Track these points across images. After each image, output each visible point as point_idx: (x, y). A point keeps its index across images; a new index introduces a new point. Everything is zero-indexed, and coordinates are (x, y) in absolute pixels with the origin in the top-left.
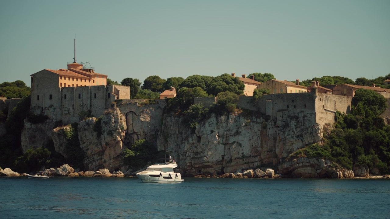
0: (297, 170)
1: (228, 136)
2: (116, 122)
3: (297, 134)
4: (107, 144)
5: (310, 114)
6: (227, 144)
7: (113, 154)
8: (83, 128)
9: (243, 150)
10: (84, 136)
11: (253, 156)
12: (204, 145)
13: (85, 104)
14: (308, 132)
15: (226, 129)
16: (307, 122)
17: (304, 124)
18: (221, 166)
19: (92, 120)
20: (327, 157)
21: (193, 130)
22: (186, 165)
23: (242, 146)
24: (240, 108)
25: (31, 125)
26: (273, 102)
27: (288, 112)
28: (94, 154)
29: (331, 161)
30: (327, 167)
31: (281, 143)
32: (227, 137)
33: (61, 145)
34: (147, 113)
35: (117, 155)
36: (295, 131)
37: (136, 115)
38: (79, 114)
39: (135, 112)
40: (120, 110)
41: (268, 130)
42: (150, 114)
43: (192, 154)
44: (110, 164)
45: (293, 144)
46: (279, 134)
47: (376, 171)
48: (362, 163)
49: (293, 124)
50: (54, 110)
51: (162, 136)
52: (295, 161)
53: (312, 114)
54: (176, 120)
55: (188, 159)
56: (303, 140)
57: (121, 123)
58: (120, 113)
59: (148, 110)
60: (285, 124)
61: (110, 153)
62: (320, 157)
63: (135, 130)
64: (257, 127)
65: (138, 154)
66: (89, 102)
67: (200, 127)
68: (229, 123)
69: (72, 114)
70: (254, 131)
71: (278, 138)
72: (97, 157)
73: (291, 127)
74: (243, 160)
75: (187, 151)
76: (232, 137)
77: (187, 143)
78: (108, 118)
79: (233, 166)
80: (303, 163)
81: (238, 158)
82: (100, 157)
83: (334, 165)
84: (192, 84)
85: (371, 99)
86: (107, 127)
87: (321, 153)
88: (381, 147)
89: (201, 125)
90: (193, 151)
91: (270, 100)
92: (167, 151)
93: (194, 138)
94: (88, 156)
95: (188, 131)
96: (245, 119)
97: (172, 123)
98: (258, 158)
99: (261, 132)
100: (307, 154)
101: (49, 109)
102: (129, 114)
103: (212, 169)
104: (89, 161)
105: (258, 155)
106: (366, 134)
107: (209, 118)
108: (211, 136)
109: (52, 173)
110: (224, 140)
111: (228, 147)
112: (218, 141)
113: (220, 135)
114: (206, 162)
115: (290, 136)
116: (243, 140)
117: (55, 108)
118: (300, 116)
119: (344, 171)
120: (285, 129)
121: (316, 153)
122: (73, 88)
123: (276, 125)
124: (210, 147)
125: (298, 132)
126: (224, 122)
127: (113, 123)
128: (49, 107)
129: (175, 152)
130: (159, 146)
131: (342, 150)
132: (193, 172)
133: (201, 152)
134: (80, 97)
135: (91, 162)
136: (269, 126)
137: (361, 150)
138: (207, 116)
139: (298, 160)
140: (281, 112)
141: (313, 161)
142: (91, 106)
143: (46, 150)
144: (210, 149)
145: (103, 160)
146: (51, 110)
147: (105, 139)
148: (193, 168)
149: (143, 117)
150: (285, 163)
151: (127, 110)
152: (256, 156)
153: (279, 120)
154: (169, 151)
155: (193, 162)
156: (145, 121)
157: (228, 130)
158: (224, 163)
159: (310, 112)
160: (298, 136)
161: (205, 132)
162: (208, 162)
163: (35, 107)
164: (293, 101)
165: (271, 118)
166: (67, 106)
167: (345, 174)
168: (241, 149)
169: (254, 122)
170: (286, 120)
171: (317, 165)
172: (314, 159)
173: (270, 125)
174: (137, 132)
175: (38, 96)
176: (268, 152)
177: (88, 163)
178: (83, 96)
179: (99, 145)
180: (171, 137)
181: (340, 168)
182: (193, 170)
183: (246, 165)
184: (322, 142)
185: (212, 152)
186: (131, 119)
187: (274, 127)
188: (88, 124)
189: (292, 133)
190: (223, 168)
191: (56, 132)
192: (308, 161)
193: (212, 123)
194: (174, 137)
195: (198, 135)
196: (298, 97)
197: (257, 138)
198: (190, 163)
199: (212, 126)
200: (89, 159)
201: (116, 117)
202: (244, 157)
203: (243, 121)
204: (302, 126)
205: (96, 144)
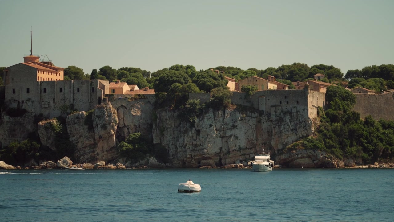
0: (296, 161)
1: (224, 129)
2: (110, 116)
3: (292, 128)
4: (100, 137)
5: (303, 109)
6: (224, 137)
7: (106, 147)
8: (72, 121)
9: (239, 142)
10: (74, 129)
11: (248, 148)
12: (203, 138)
13: (68, 98)
14: (302, 126)
15: (223, 123)
16: (300, 117)
17: (297, 118)
18: (218, 157)
19: (82, 114)
20: (322, 149)
21: (192, 124)
22: (186, 157)
23: (239, 139)
24: (234, 104)
25: (9, 118)
26: (266, 97)
27: (282, 107)
28: (85, 147)
29: (326, 152)
30: (323, 158)
31: (277, 136)
32: (223, 131)
33: (49, 138)
34: (138, 108)
35: (110, 148)
36: (290, 125)
37: (127, 109)
38: (60, 108)
39: (126, 106)
40: (111, 104)
41: (262, 124)
42: (140, 108)
43: (191, 146)
44: (103, 157)
45: (288, 137)
46: (274, 128)
47: (360, 161)
48: (350, 154)
49: (287, 118)
50: (33, 104)
51: (157, 129)
52: (294, 152)
53: (305, 109)
54: (171, 114)
55: (188, 151)
56: (297, 133)
57: (114, 117)
58: (112, 107)
59: (138, 105)
60: (279, 119)
61: (102, 146)
62: (316, 149)
63: (125, 124)
64: (252, 121)
65: (137, 147)
66: (72, 96)
67: (200, 121)
68: (225, 117)
69: (52, 107)
70: (249, 125)
71: (274, 131)
72: (89, 150)
73: (285, 122)
74: (240, 152)
75: (187, 144)
76: (229, 131)
77: (187, 137)
78: (101, 112)
79: (230, 157)
80: (302, 155)
81: (236, 150)
82: (92, 150)
83: (329, 156)
84: (172, 79)
85: (344, 95)
86: (100, 120)
87: (317, 145)
88: (362, 139)
89: (200, 119)
90: (193, 143)
91: (263, 96)
92: (164, 143)
93: (193, 132)
94: (78, 149)
95: (186, 125)
96: (241, 114)
97: (168, 117)
98: (253, 150)
99: (256, 126)
100: (304, 146)
101: (26, 103)
102: (120, 108)
103: (211, 160)
104: (80, 154)
105: (253, 147)
106: (350, 128)
107: (207, 112)
108: (210, 130)
109: (50, 165)
110: (221, 133)
111: (226, 140)
112: (216, 135)
113: (218, 129)
114: (206, 154)
115: (286, 130)
116: (239, 134)
117: (34, 102)
118: (293, 111)
119: (337, 161)
120: (280, 123)
121: (313, 145)
122: (54, 82)
123: (270, 120)
124: (209, 140)
125: (292, 126)
126: (221, 117)
127: (106, 117)
128: (27, 100)
129: (172, 144)
130: (155, 139)
131: (333, 142)
132: (193, 164)
133: (201, 144)
134: (61, 91)
135: (82, 154)
136: (263, 121)
137: (348, 142)
138: (204, 111)
139: (296, 151)
140: (275, 108)
141: (310, 152)
142: (74, 100)
143: (34, 143)
144: (209, 142)
145: (96, 153)
146: (30, 103)
147: (98, 133)
148: (193, 160)
149: (134, 111)
150: (283, 155)
151: (119, 105)
152: (251, 149)
153: (273, 115)
154: (165, 143)
155: (193, 154)
156: (136, 116)
157: (224, 124)
158: (222, 155)
159: (302, 107)
160: (292, 130)
161: (204, 126)
162: (208, 154)
163: (10, 100)
164: (286, 97)
165: (265, 113)
166: (46, 100)
167: (339, 164)
168: (238, 141)
169: (249, 116)
170: (280, 114)
171: (314, 156)
172: (311, 150)
173: (264, 119)
174: (128, 126)
175: (14, 90)
176: (262, 144)
177: (79, 156)
178: (64, 90)
179: (91, 138)
180: (167, 130)
181: (335, 158)
182: (193, 161)
183: (243, 156)
184: (314, 135)
185: (212, 144)
186: (122, 113)
187: (267, 121)
188: (78, 117)
189: (287, 127)
190: (220, 160)
191: (42, 126)
192: (305, 152)
193: (211, 118)
194: (171, 131)
195: (197, 129)
196: (291, 93)
197: (253, 131)
198: (190, 155)
199: (211, 120)
200: (80, 152)
201: (110, 111)
202: (240, 149)
203: (239, 116)
204: (295, 120)
205: (87, 137)
